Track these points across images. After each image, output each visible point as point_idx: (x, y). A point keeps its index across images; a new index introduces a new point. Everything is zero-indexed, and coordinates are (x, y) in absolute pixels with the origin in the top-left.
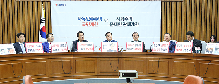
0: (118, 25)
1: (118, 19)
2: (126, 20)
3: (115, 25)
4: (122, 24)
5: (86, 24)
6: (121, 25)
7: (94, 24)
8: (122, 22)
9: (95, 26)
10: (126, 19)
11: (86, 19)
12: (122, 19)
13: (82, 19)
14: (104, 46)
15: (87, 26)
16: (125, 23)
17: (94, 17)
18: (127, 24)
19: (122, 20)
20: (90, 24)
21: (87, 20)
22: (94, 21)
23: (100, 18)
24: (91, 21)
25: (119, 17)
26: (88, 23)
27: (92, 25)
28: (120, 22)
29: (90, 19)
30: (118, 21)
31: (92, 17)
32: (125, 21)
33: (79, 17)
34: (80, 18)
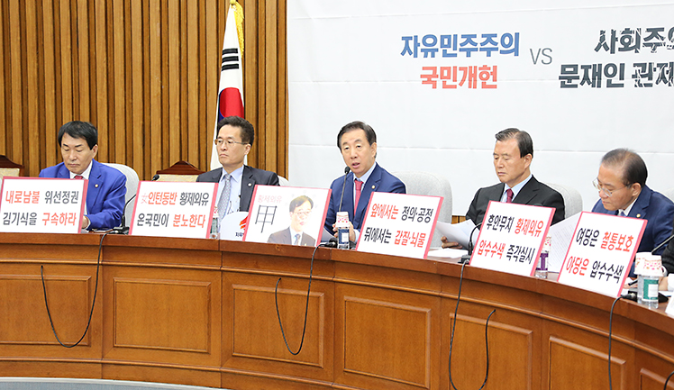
0: (604, 79)
1: (608, 41)
2: (649, 49)
3: (586, 78)
4: (629, 71)
5: (438, 73)
6: (622, 78)
7: (479, 72)
8: (629, 59)
9: (484, 86)
10: (654, 40)
11: (441, 50)
12: (628, 40)
13: (419, 49)
14: (263, 210)
15: (445, 86)
16: (643, 65)
17: (479, 36)
18: (656, 75)
19: (626, 48)
20: (460, 75)
21: (445, 55)
22: (479, 59)
23: (507, 41)
24: (461, 60)
25: (613, 32)
26: (448, 69)
27: (467, 82)
28: (618, 58)
29: (459, 47)
30: (604, 58)
31: (469, 38)
32: (645, 55)
33: (407, 39)
34: (411, 43)
